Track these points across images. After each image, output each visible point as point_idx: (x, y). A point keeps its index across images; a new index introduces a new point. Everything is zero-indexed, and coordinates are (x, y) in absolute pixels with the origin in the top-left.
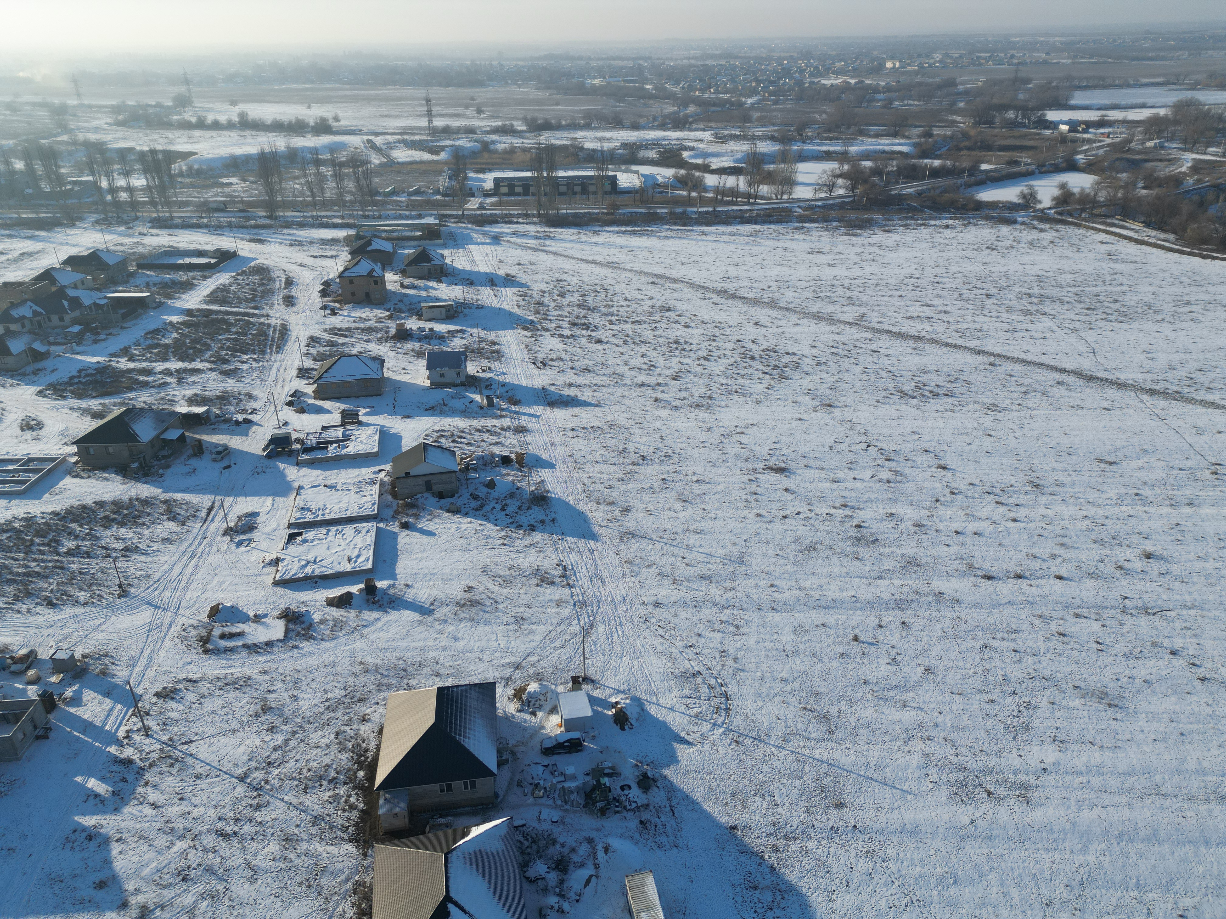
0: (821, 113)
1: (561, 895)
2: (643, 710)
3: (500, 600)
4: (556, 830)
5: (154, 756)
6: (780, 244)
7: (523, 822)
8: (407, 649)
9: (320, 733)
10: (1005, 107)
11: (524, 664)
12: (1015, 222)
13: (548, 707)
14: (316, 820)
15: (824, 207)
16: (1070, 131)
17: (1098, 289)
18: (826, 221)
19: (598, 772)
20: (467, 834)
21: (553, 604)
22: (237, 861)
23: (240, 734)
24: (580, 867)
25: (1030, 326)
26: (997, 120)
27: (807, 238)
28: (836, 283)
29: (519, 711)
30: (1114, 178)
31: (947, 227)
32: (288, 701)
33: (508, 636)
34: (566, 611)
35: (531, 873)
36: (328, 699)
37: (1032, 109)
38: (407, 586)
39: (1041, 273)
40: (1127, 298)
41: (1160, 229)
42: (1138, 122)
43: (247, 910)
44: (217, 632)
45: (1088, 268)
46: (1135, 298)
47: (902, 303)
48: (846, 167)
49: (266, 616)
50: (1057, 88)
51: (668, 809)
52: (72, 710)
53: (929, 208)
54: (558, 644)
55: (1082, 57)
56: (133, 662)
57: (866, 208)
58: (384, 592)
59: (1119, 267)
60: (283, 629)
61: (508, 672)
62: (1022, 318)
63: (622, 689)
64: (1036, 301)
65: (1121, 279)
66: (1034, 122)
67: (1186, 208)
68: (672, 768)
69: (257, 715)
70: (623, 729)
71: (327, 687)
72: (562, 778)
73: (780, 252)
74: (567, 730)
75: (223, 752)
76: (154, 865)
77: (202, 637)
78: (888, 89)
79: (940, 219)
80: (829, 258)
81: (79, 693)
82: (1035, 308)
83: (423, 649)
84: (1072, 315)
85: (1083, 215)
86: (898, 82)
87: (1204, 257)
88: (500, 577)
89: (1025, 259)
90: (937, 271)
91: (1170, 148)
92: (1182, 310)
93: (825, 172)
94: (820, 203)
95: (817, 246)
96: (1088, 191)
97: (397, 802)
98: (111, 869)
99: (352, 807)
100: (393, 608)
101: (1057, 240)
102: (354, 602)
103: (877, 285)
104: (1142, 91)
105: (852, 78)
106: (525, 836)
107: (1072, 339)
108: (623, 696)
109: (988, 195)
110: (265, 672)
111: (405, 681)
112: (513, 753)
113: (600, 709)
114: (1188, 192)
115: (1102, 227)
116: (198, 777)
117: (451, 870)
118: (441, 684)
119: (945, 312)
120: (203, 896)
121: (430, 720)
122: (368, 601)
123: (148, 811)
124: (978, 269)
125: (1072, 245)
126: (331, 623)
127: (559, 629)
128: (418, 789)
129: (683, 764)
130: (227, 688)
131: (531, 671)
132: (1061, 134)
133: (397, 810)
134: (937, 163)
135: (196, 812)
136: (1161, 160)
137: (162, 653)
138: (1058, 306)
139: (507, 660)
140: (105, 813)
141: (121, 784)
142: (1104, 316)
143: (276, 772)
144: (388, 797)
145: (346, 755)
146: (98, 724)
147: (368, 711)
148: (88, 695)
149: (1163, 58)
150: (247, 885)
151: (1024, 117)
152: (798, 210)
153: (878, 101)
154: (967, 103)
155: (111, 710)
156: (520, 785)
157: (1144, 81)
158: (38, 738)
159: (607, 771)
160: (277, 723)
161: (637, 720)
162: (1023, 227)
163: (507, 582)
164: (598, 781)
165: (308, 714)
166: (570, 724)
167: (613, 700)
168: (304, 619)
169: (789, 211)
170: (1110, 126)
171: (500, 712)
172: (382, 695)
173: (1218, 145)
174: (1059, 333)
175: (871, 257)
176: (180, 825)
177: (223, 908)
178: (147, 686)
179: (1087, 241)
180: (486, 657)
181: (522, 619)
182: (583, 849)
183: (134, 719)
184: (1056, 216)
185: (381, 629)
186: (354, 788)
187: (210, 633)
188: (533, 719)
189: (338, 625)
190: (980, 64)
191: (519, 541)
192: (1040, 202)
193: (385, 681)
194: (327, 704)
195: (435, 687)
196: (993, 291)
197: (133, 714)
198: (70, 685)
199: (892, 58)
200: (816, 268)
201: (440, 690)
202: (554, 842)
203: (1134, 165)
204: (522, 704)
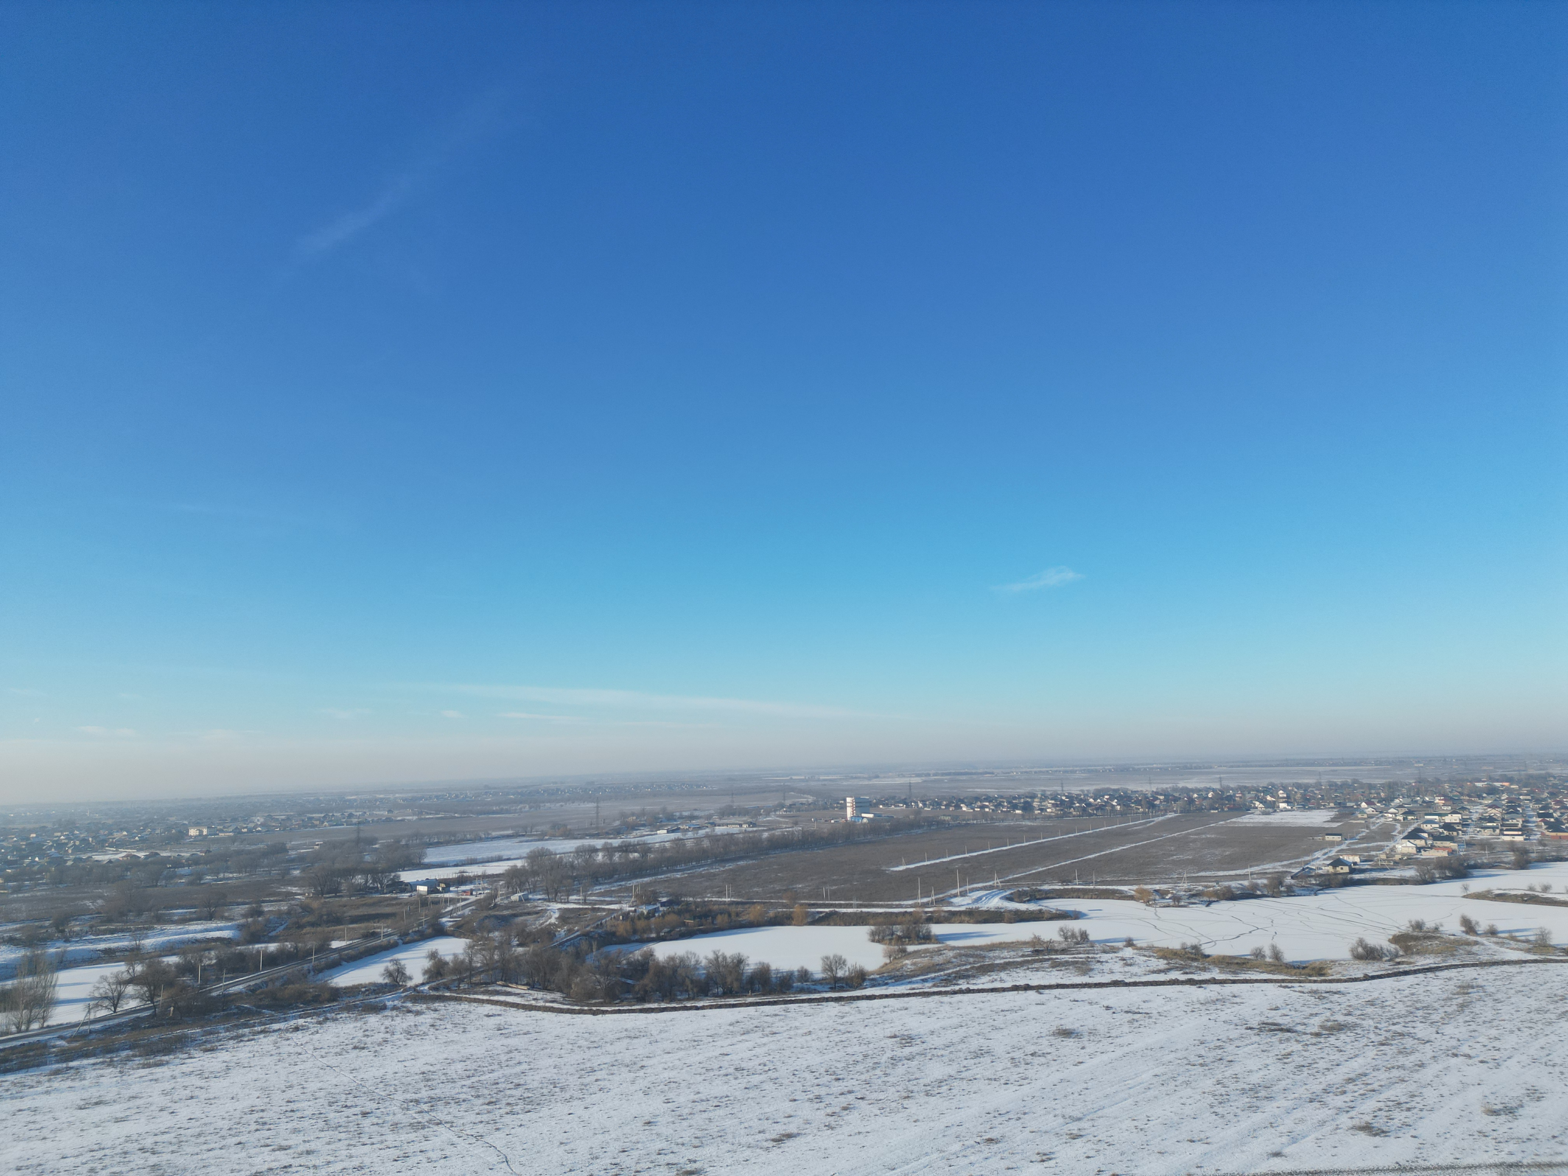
0: (94, 899)
6: (27, 1103)
10: (350, 872)
12: (384, 1008)
15: (105, 1031)
16: (430, 892)
17: (495, 1075)
18: (110, 1051)
25: (425, 1145)
26: (343, 887)
27: (77, 1084)
28: (129, 1147)
30: (488, 939)
31: (297, 1029)
37: (383, 872)
39: (426, 1068)
40: (528, 1079)
41: (545, 989)
42: (498, 875)
45: (478, 1051)
46: (537, 1077)
47: (243, 1154)
48: (139, 968)
50: (407, 845)
53: (268, 1007)
55: (428, 814)
57: (175, 1023)
59: (513, 1042)
62: (412, 1136)
64: (425, 1107)
65: (518, 1057)
66: (388, 886)
67: (565, 962)
73: (24, 1117)
78: (194, 861)
79: (285, 1020)
80: (117, 1110)
82: (427, 1117)
84: (471, 1117)
85: (462, 986)
86: (208, 851)
87: (595, 1013)
89: (404, 1053)
90: (290, 1094)
91: (534, 900)
92: (587, 1080)
93: (104, 979)
94: (97, 1026)
95: (93, 1093)
96: (461, 957)
101: (438, 1022)
103: (199, 1135)
104: (495, 844)
105: (139, 850)
107: (478, 1149)
109: (344, 979)
114: (562, 944)
115: (485, 997)
119: (308, 1153)
124: (346, 1080)
125: (456, 1025)
132: (420, 896)
134: (272, 947)
136: (529, 914)
138: (453, 1109)
142: (509, 1109)
149: (508, 812)
151: (374, 881)
152: (59, 1043)
153: (182, 876)
154: (303, 870)
157: (494, 834)
162: (394, 1013)
169: (44, 1046)
170: (471, 883)
173: (578, 892)
174: (462, 1144)
175: (188, 1093)
179: (472, 1016)
184: (432, 993)
190: (314, 826)
192: (410, 978)
196: (371, 1106)
199: (197, 824)
200: (94, 1131)
203: (504, 921)
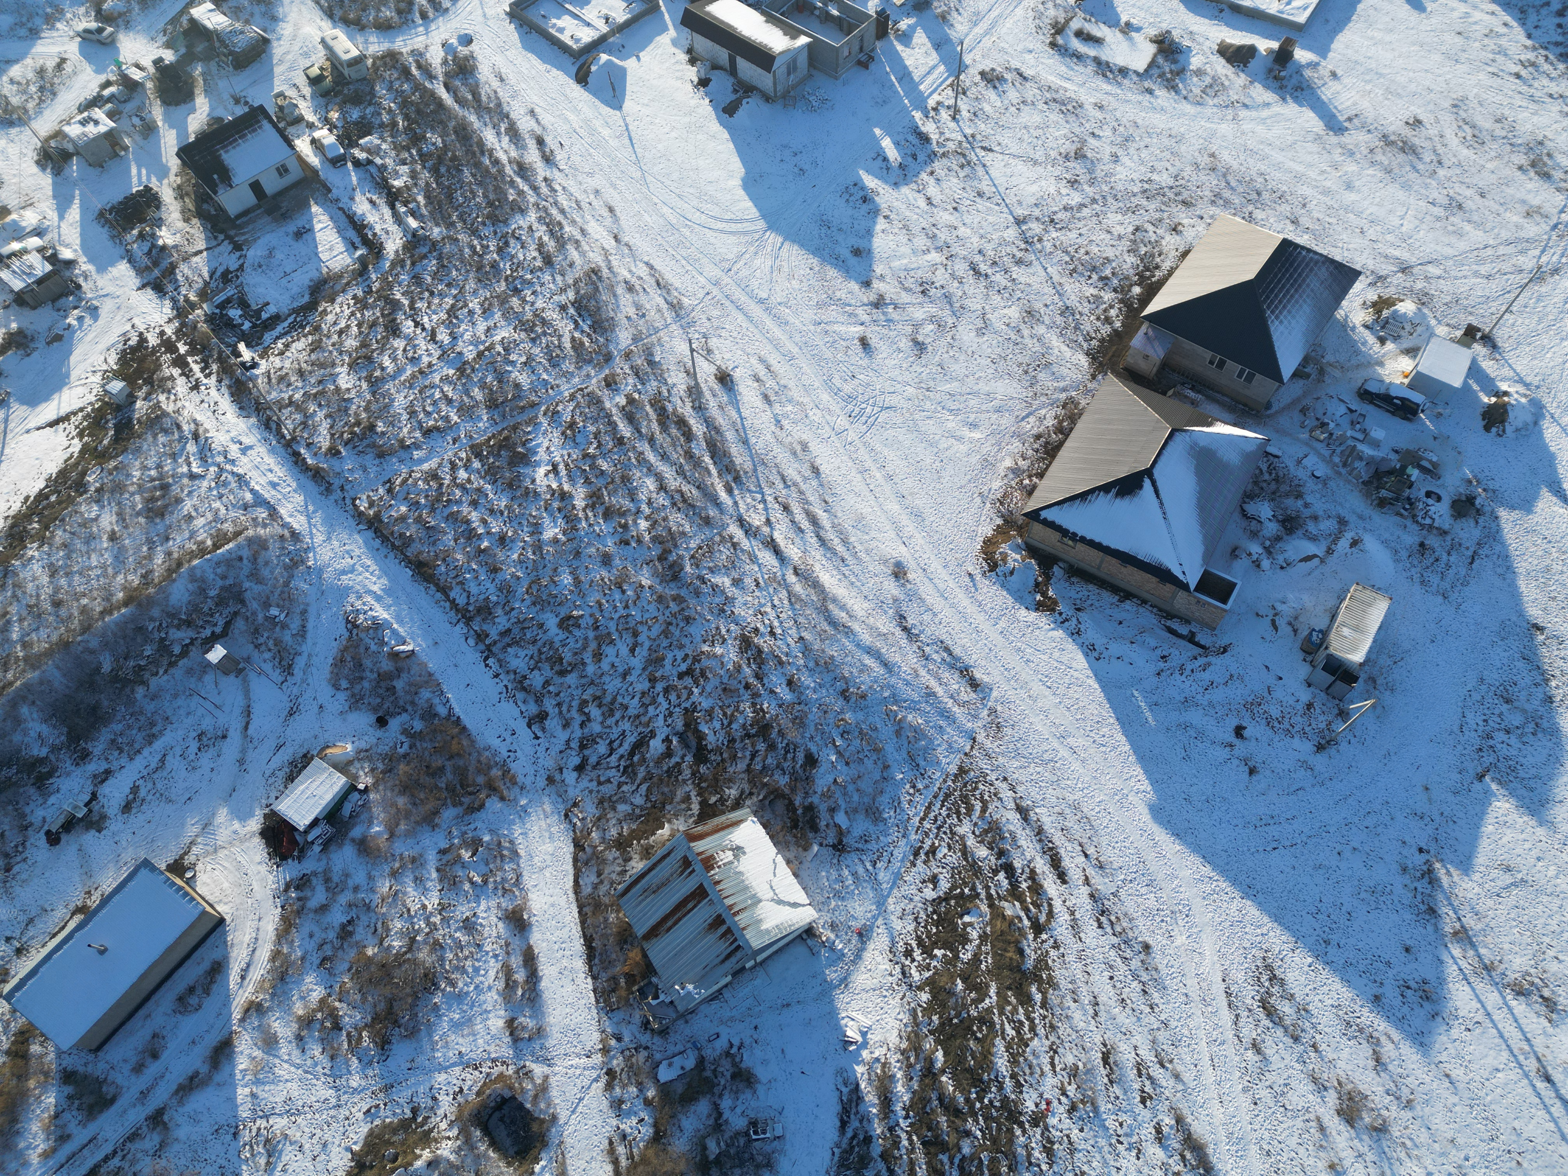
1: (1268, 551)
2: (1536, 423)
3: (1446, 163)
4: (1311, 485)
5: (951, 146)
7: (1279, 453)
8: (1278, 167)
9: (1119, 217)
11: (1415, 270)
13: (1407, 344)
14: (1066, 311)
19: (1412, 458)
20: (1209, 425)
21: (1523, 209)
22: (975, 304)
23: (1040, 169)
24: (1310, 539)
29: (1366, 327)
32: (1107, 157)
33: (1422, 221)
34: (1533, 229)
35: (1251, 508)
36: (1150, 181)
38: (1334, 75)
43: (963, 357)
44: (1075, 25)
49: (1138, 30)
51: (1469, 553)
52: (899, 48)
54: (1484, 270)
56: (976, 19)
58: (1299, 69)
60: (1149, 59)
61: (1385, 269)
63: (1528, 380)
68: (1517, 514)
69: (1067, 157)
70: (1487, 428)
71: (1159, 166)
72: (1361, 437)
74: (1411, 386)
75: (1014, 181)
76: (905, 261)
77: (1057, 23)
81: (912, 28)
83: (1298, 177)
88: (1474, 127)
97: (1156, 344)
98: (870, 241)
99: (1108, 320)
100: (1296, 100)
102: (1253, 64)
106: (1271, 468)
108: (1522, 389)
110: (1101, 107)
111: (1251, 208)
112: (1322, 372)
113: (1475, 387)
116: (980, 194)
117: (1169, 448)
118: (1291, 237)
120: (932, 319)
121: (1250, 274)
122: (1270, 71)
123: (922, 203)
126: (1208, 80)
127: (1502, 250)
128: (1188, 345)
129: (1534, 519)
130: (1053, 105)
131: (1419, 285)
133: (1150, 352)
135: (963, 231)
137: (1009, 23)
139: (1397, 253)
140: (886, 182)
141: (910, 159)
143: (1054, 234)
144: (1151, 333)
145: (1133, 260)
146: (916, 79)
147: (1185, 221)
148: (920, 38)
150: (973, 334)
155: (934, 67)
156: (1304, 411)
158: (860, 63)
159: (1424, 463)
160: (1083, 179)
161: (1517, 430)
163: (1477, 140)
164: (1404, 468)
165: (1120, 187)
166: (1419, 381)
167: (1504, 387)
168: (1181, 58)
171: (1340, 314)
172: (1213, 210)
176: (943, 236)
177: (943, 342)
178: (977, 58)
180: (1371, 233)
181: (1460, 206)
182: (1328, 525)
183: (949, 92)
185: (1263, 121)
186: (1121, 301)
187: (1068, 21)
188: (1377, 347)
189: (1215, 87)
191: (1545, 81)
193: (1227, 194)
194: (1146, 186)
195: (1281, 237)
197: (951, 85)
198: (908, 15)
201: (1286, 243)
202: (1299, 496)
204: (1376, 321)
